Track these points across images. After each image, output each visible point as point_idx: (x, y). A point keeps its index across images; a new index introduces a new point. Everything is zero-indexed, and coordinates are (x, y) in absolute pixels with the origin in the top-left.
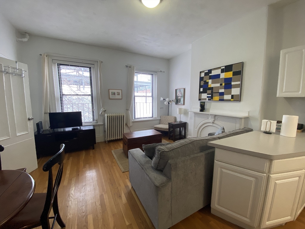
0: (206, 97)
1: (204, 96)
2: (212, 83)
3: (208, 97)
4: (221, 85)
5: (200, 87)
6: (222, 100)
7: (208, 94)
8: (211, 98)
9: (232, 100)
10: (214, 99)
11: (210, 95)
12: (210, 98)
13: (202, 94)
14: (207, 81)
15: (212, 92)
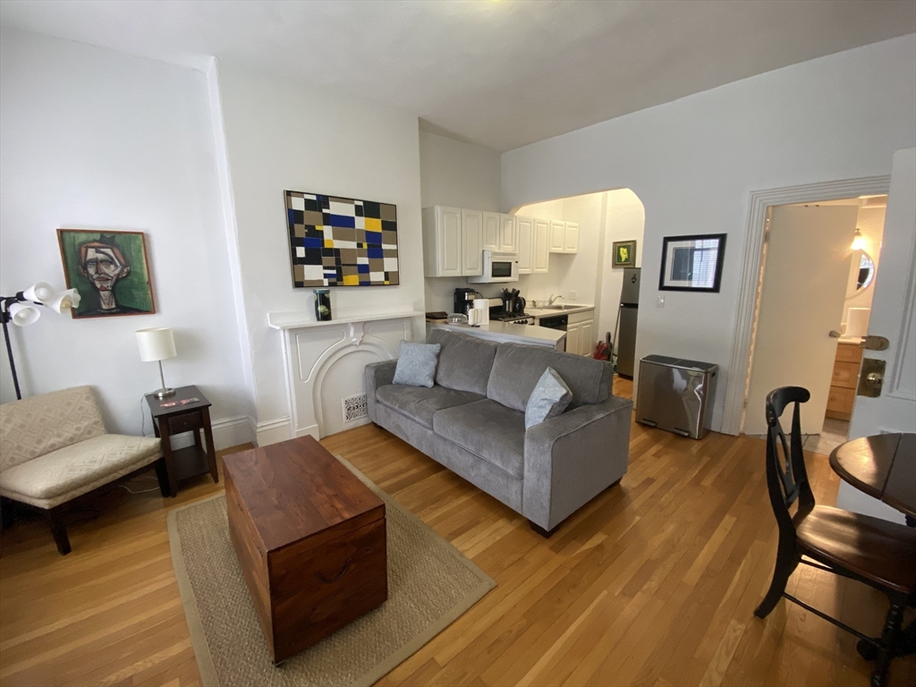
0: (322, 277)
1: (314, 272)
2: (335, 237)
3: (326, 276)
4: (360, 245)
5: (294, 242)
6: (366, 284)
7: (325, 268)
8: (337, 281)
9: (387, 283)
10: (345, 283)
11: (334, 272)
12: (334, 280)
13: (306, 266)
14: (318, 228)
15: (338, 261)
